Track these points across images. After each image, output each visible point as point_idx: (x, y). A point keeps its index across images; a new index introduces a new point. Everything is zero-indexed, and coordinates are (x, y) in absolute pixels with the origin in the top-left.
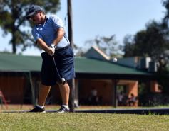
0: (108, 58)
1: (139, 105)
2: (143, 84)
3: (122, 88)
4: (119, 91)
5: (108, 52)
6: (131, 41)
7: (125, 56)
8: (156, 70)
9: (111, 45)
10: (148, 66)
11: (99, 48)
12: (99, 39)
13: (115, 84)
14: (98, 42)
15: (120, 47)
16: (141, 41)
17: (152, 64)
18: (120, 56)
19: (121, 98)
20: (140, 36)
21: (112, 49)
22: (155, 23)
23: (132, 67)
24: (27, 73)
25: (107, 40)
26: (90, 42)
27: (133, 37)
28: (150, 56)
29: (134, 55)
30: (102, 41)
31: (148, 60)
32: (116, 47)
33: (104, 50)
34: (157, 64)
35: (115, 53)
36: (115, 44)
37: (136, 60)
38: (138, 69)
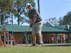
3: (59, 37)
5: (53, 23)
6: (62, 19)
10: (68, 28)
11: (50, 22)
12: (50, 19)
14: (50, 20)
15: (58, 21)
16: (66, 19)
20: (65, 17)
21: (55, 22)
23: (63, 29)
24: (24, 32)
25: (53, 19)
26: (47, 20)
29: (64, 24)
30: (51, 19)
31: (69, 26)
32: (56, 21)
33: (52, 23)
35: (56, 24)
36: (56, 20)
37: (64, 26)
38: (65, 30)
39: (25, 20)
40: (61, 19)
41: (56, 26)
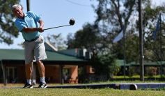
0: (56, 50)
1: (79, 82)
2: (82, 68)
3: (67, 71)
4: (64, 73)
5: (56, 45)
6: (73, 37)
7: (68, 48)
8: (90, 57)
9: (59, 41)
10: (84, 55)
11: (50, 43)
12: (50, 36)
13: (62, 68)
14: (49, 39)
15: (65, 42)
16: (79, 38)
17: (87, 53)
18: (64, 48)
19: (66, 77)
20: (78, 34)
21: (59, 43)
22: (89, 25)
23: (74, 56)
25: (56, 37)
27: (73, 35)
28: (86, 48)
29: (75, 47)
30: (52, 38)
31: (85, 51)
32: (62, 42)
33: (54, 44)
34: (91, 53)
35: (61, 46)
36: (61, 40)
37: (76, 51)
38: (77, 57)
39: (3, 38)
40: (71, 37)
41: (61, 49)
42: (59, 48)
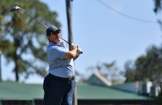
0: (109, 84)
10: (149, 91)
11: (102, 75)
12: (100, 65)
14: (99, 68)
15: (121, 73)
22: (154, 48)
24: (31, 101)
25: (109, 66)
26: (91, 68)
32: (117, 72)
33: (105, 76)
34: (158, 89)
36: (116, 69)
38: (139, 94)
42: (113, 81)
